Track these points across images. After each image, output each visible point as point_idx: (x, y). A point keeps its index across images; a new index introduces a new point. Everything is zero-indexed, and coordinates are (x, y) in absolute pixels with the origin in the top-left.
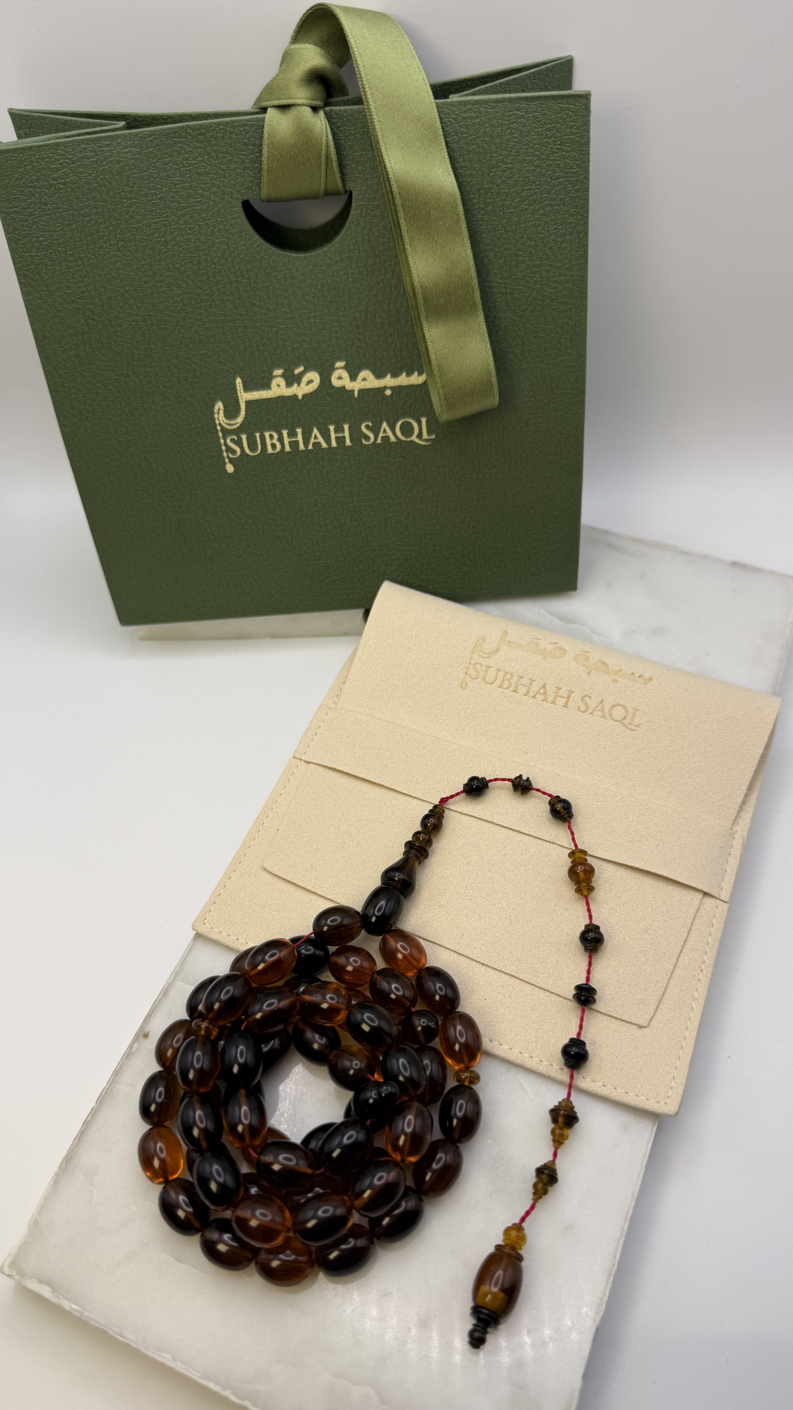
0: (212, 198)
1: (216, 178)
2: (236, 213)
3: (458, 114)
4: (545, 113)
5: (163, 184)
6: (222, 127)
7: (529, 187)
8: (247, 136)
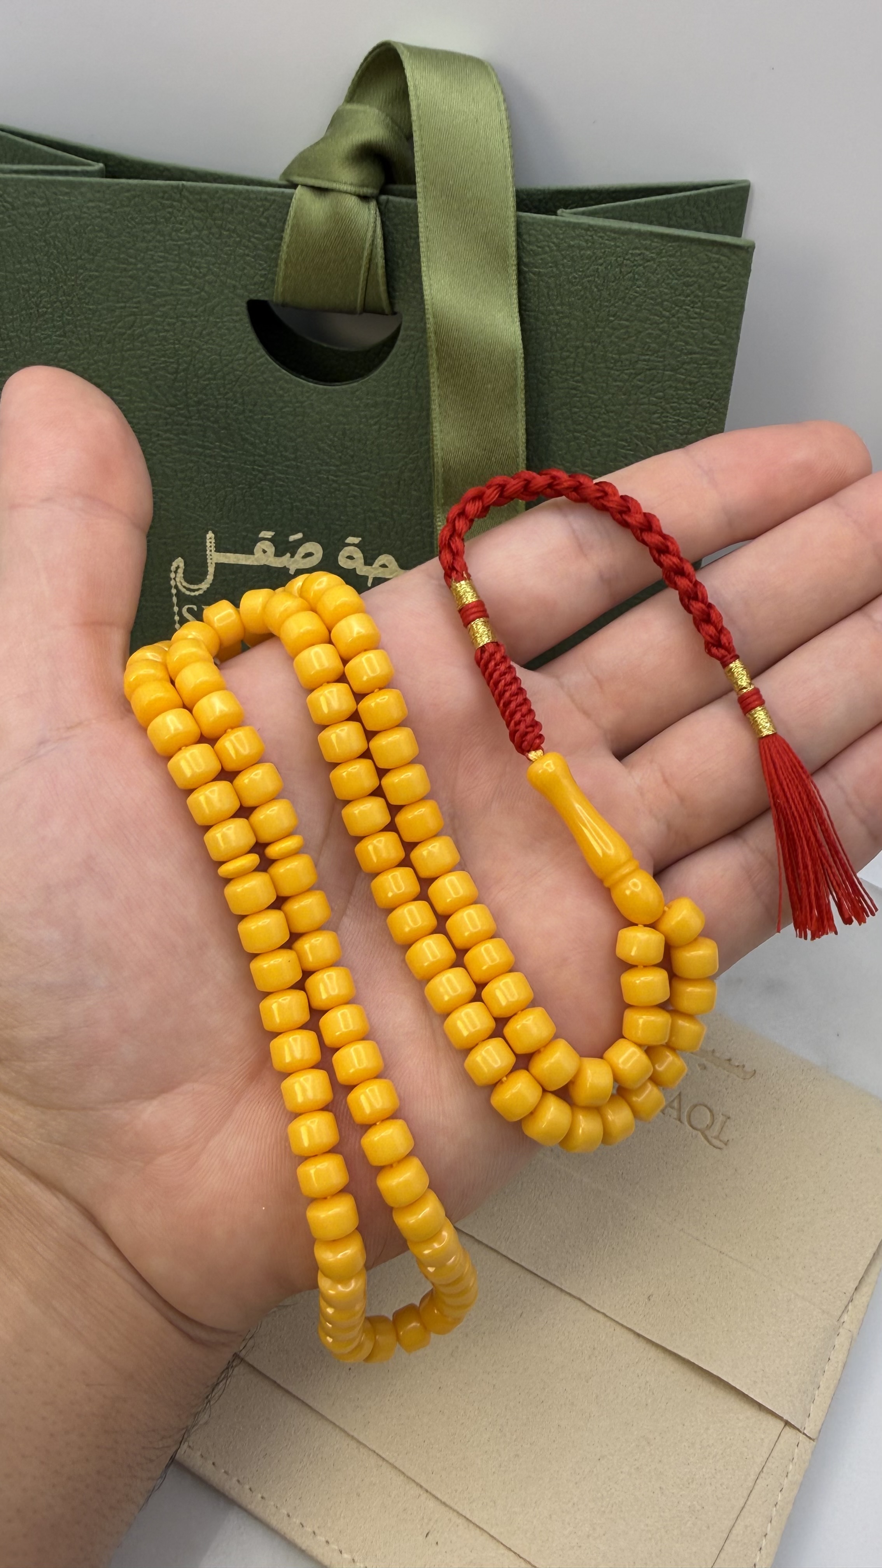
0: (207, 288)
1: (213, 264)
2: (238, 314)
3: (562, 240)
4: (685, 261)
5: (139, 258)
7: (647, 357)
8: (265, 215)
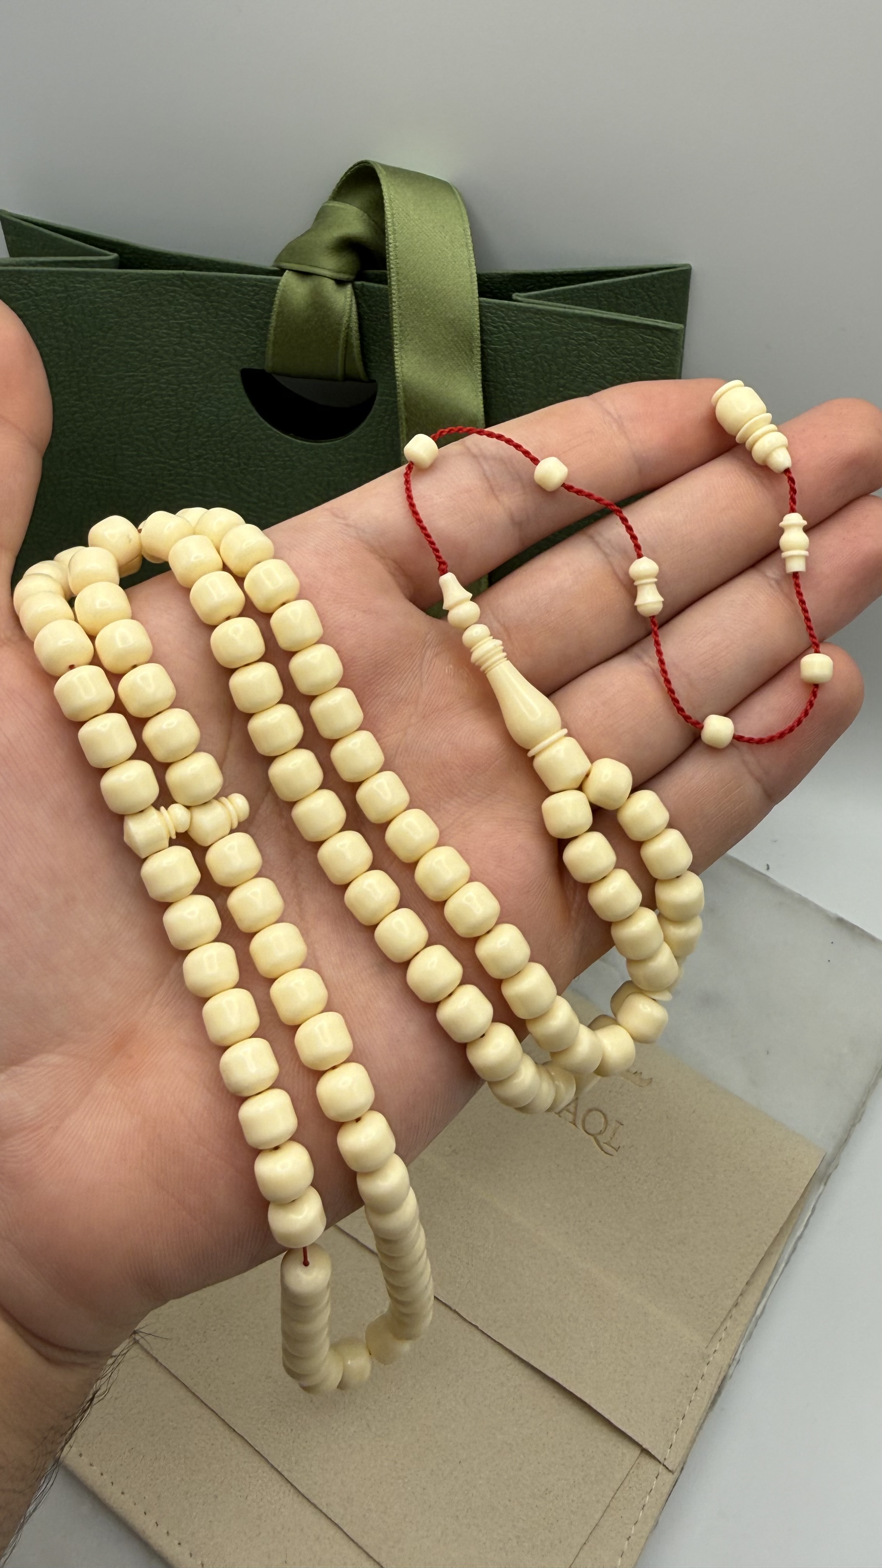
0: (205, 359)
1: (211, 339)
2: (232, 381)
5: (145, 335)
6: (226, 283)
8: (255, 298)
